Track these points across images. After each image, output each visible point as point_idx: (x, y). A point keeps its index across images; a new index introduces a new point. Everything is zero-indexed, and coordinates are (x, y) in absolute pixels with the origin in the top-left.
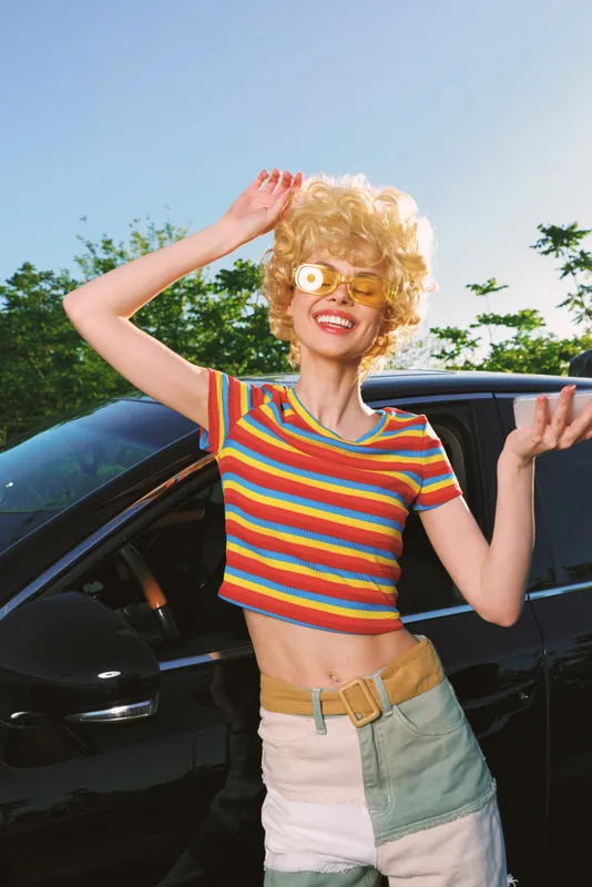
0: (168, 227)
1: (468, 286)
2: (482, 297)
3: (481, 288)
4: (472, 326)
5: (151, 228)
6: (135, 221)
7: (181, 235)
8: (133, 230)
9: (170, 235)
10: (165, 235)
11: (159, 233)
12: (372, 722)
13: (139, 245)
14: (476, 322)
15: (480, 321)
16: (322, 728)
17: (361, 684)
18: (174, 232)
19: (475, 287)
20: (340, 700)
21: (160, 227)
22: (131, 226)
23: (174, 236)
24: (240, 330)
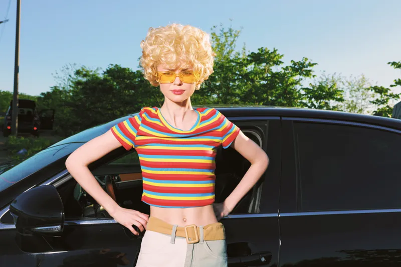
0: (230, 30)
1: (389, 63)
2: (398, 69)
3: (397, 64)
4: (391, 86)
5: (222, 31)
6: (214, 27)
7: (236, 34)
8: (212, 32)
9: (231, 35)
10: (228, 34)
11: (225, 33)
12: (194, 243)
13: (214, 40)
14: (394, 84)
15: (396, 83)
16: (173, 241)
17: (195, 227)
18: (233, 33)
19: (394, 63)
20: (184, 230)
21: (226, 30)
22: (211, 29)
23: (233, 35)
24: (264, 85)
